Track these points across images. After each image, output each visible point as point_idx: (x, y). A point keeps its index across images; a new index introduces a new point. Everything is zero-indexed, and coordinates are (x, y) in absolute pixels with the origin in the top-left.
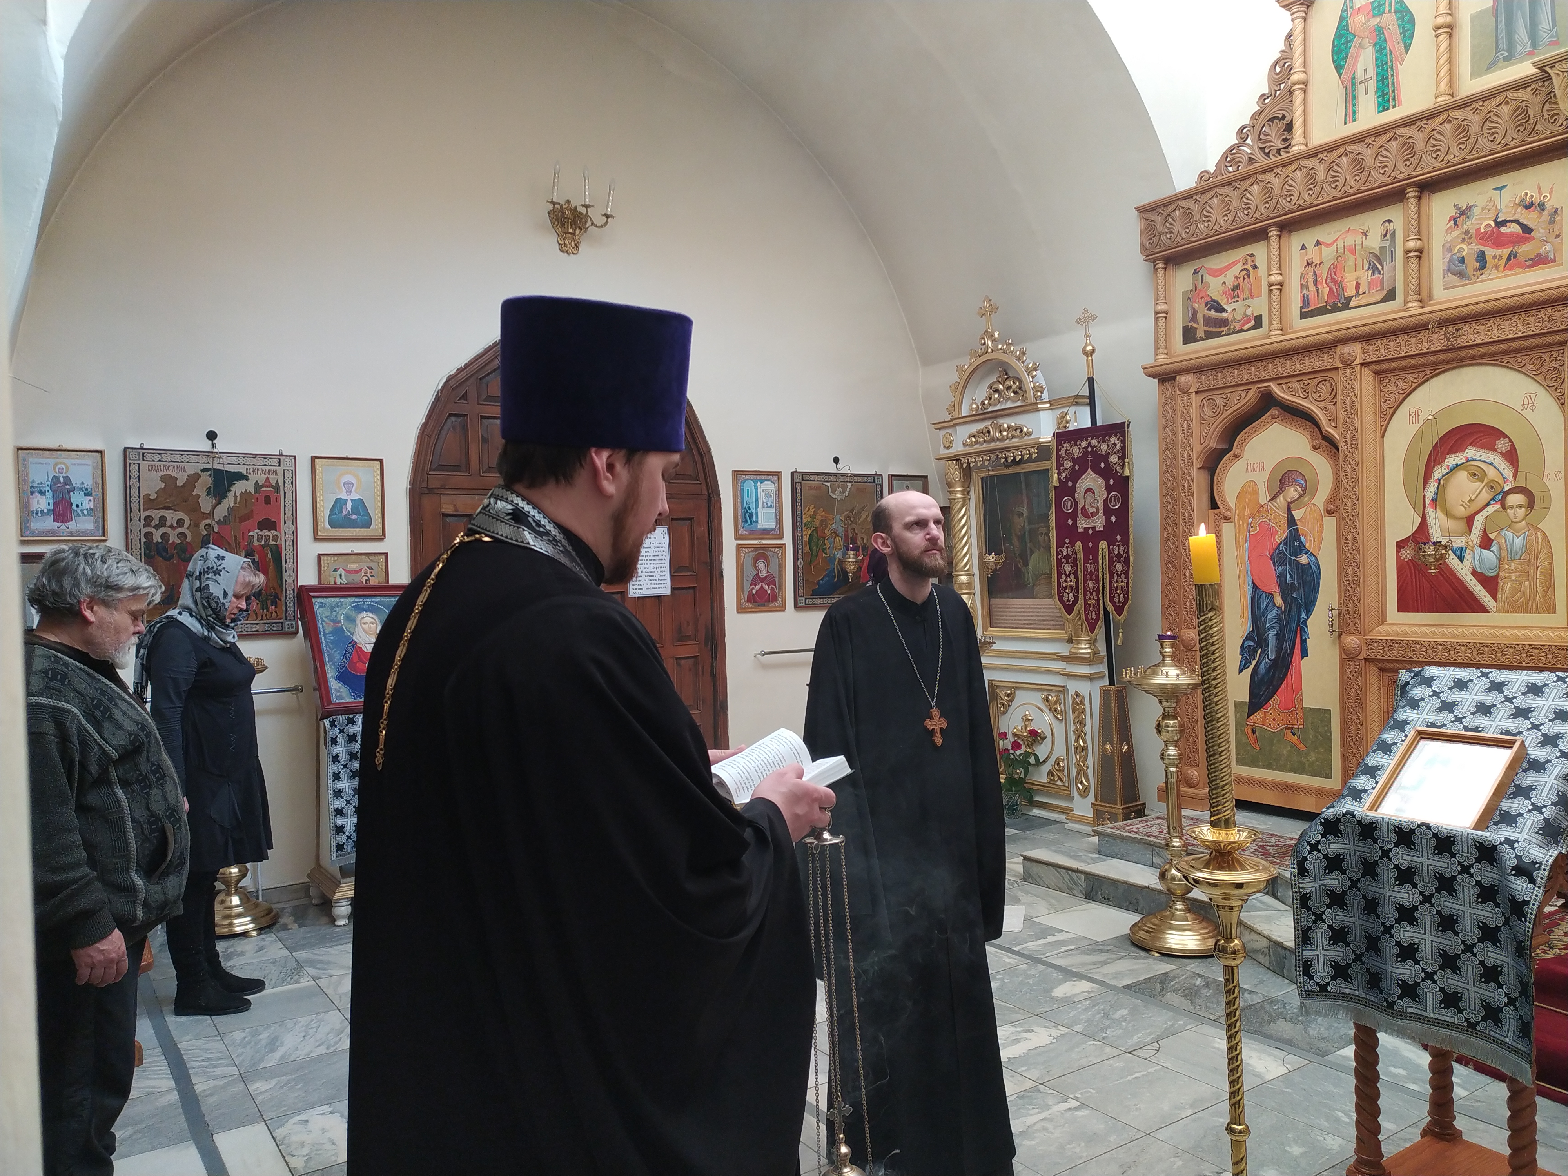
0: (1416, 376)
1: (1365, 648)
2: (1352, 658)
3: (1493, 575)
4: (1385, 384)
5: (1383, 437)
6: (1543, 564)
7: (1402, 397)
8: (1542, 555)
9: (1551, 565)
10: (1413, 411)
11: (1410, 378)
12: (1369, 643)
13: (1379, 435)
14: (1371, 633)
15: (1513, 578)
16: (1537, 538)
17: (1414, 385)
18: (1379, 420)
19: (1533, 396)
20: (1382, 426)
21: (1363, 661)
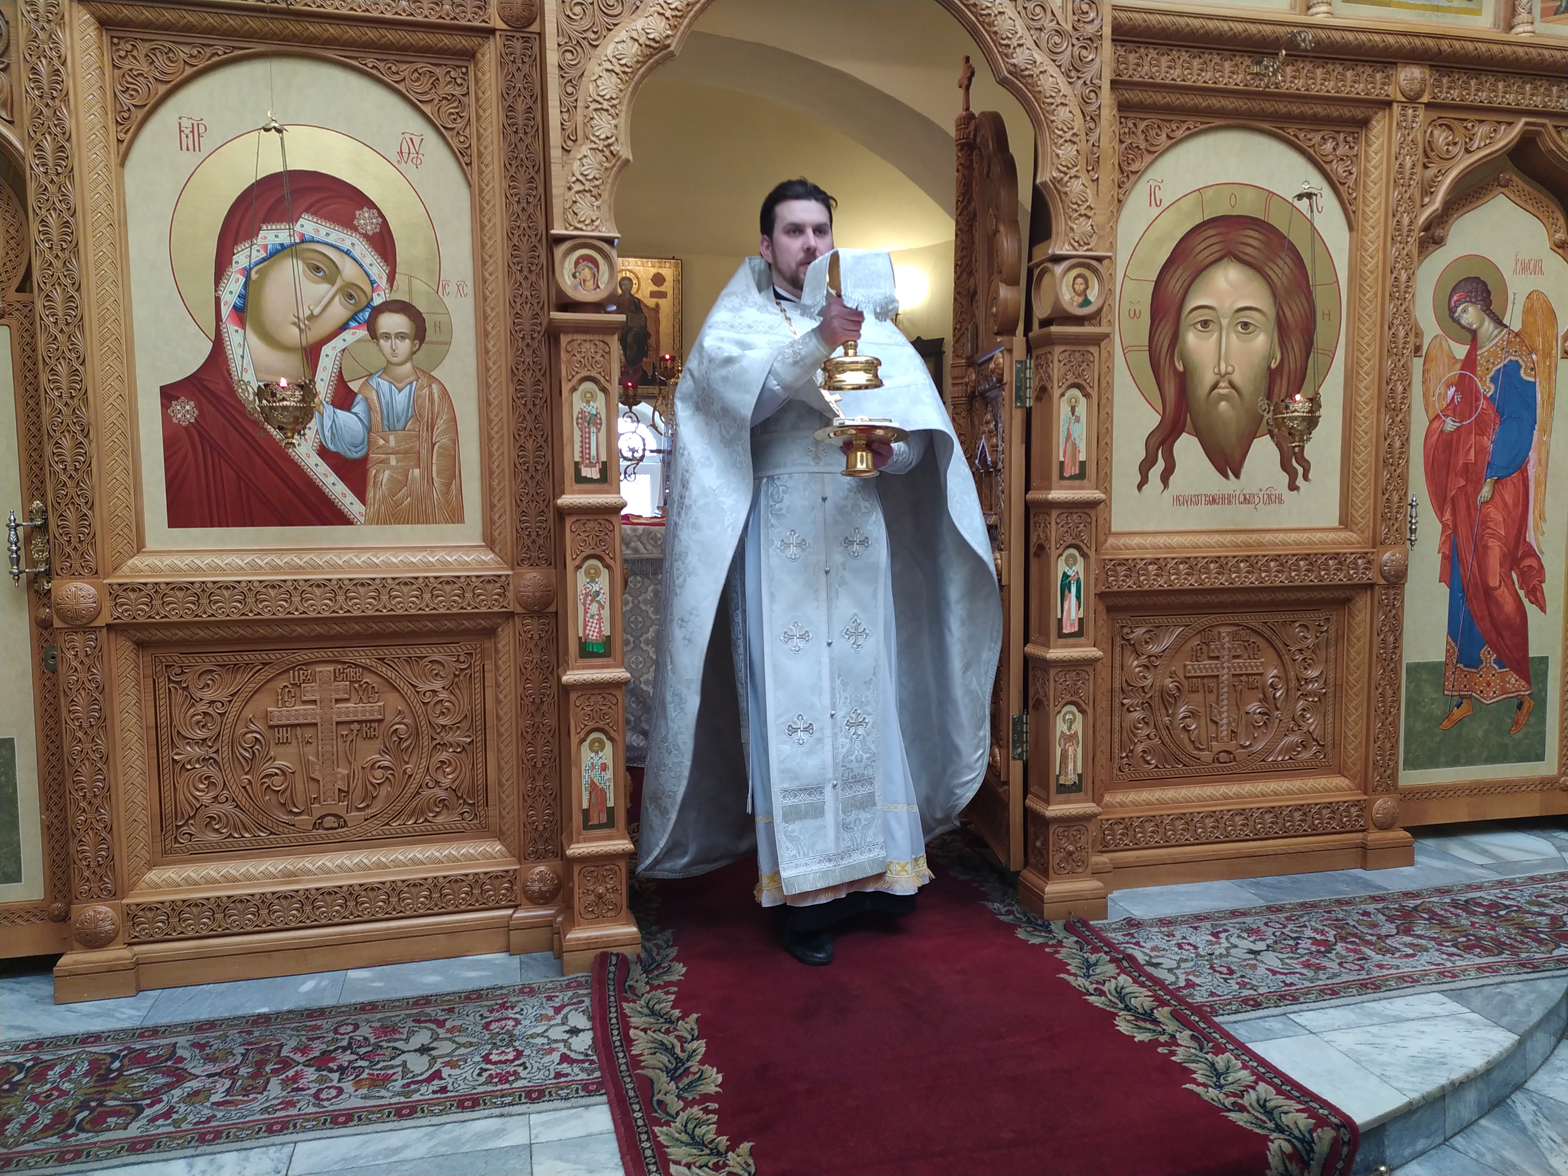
0: (195, 52)
1: (108, 604)
2: (79, 626)
3: (358, 456)
4: (123, 53)
5: (122, 164)
6: (442, 440)
7: (162, 89)
8: (441, 424)
9: (455, 441)
10: (186, 123)
11: (183, 52)
12: (117, 592)
13: (114, 160)
14: (119, 573)
15: (393, 462)
16: (431, 394)
17: (189, 71)
18: (112, 127)
19: (417, 141)
20: (120, 141)
21: (105, 631)
